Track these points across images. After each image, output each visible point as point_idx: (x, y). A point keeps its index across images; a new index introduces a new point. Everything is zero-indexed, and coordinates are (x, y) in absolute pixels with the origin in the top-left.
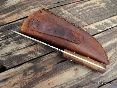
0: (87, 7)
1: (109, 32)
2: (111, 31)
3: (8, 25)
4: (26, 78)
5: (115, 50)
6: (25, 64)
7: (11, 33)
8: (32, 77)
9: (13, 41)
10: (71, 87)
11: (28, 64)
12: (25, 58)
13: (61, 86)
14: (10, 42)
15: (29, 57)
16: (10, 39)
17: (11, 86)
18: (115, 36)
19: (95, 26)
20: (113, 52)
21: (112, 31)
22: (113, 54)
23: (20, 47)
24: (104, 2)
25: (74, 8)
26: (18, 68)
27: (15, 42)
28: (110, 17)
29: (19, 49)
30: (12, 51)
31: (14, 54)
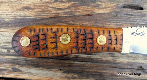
8: (66, 9)
10: (128, 62)
17: (19, 8)
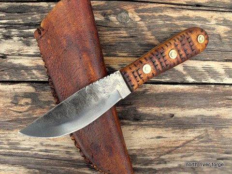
0: (184, 21)
1: (209, 91)
2: (216, 89)
3: (20, 3)
4: (14, 110)
5: (206, 131)
6: (22, 84)
7: (19, 20)
9: (18, 37)
11: (27, 86)
12: (26, 74)
13: (67, 150)
14: (13, 36)
15: (34, 74)
16: (14, 32)
18: (219, 103)
19: (183, 67)
20: (199, 132)
21: (215, 91)
22: (196, 138)
23: (25, 51)
24: (228, 25)
25: (157, 15)
26: (9, 86)
27: (21, 40)
28: (226, 61)
29: (23, 53)
30: (10, 53)
31: (12, 59)
